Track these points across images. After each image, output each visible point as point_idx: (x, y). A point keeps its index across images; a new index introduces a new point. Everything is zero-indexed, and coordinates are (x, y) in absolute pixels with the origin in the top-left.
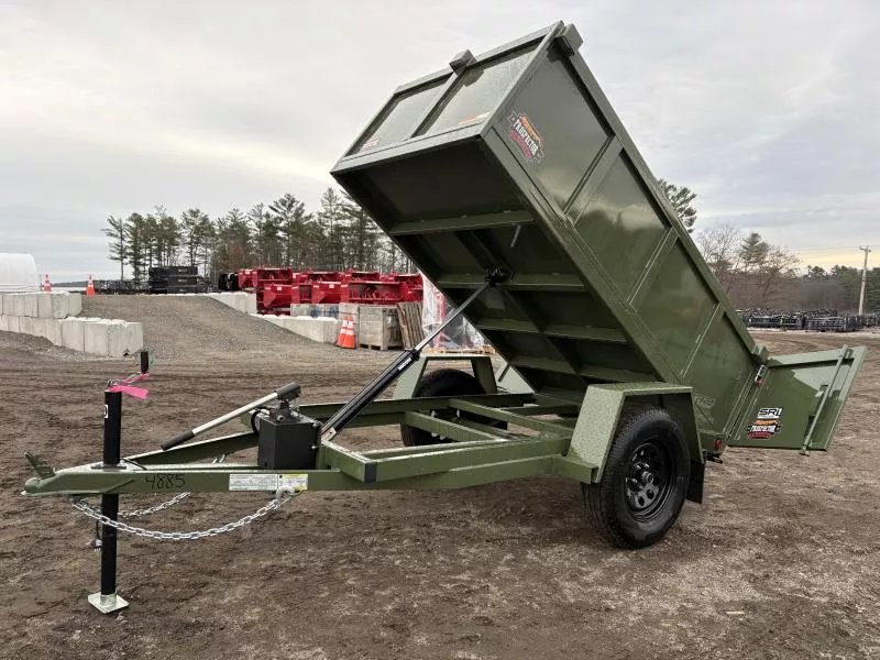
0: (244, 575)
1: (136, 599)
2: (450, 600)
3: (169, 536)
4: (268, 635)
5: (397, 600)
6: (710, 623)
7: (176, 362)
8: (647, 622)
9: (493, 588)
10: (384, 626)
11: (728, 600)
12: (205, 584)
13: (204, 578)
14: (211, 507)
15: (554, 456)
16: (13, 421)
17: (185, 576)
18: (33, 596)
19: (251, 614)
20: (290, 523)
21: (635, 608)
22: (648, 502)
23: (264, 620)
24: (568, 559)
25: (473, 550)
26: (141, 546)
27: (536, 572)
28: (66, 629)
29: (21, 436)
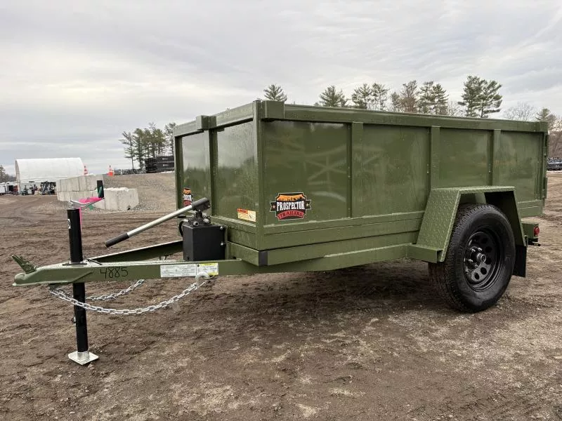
0: (180, 336)
1: (103, 353)
2: (329, 351)
3: (134, 311)
4: (191, 377)
5: (289, 351)
6: (540, 365)
7: (159, 211)
8: (488, 366)
9: (362, 342)
10: (279, 370)
11: (555, 348)
12: (153, 342)
13: (153, 338)
14: (165, 292)
15: (406, 245)
16: (53, 247)
17: (140, 337)
18: (36, 352)
19: (182, 362)
20: (218, 301)
21: (477, 356)
22: (482, 276)
23: (191, 365)
24: (420, 321)
25: (347, 316)
26: (115, 318)
27: (395, 330)
28: (52, 374)
29: (55, 255)
